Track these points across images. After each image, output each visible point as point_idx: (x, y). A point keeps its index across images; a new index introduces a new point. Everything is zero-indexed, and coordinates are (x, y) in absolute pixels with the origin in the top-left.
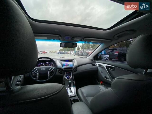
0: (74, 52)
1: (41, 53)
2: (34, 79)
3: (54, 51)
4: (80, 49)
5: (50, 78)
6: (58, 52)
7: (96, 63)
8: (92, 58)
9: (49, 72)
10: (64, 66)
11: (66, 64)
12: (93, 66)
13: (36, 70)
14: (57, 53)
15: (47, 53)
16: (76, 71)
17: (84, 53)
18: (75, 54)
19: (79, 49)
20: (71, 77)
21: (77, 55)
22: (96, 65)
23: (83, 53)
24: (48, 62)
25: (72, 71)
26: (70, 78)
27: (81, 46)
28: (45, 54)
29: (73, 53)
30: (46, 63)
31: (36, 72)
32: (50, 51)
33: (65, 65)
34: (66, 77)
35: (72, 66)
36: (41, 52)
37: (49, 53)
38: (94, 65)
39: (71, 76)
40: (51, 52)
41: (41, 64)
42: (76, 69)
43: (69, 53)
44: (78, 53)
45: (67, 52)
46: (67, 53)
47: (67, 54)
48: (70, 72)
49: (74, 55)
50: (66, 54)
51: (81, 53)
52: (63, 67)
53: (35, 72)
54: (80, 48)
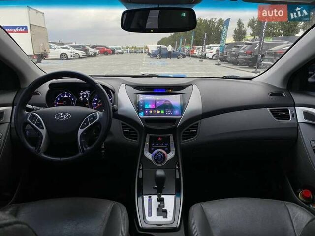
0: (217, 51)
1: (95, 55)
2: (33, 148)
3: (138, 47)
4: (249, 37)
5: (83, 151)
6: (155, 49)
7: (294, 105)
8: (277, 83)
9: (80, 131)
10: (144, 109)
11: (155, 102)
12: (278, 117)
13: (39, 120)
14: (149, 54)
15: (113, 52)
16: (194, 134)
17: (263, 56)
18: (223, 58)
19: (245, 34)
20: (170, 156)
21: (229, 62)
22: (295, 115)
23: (257, 56)
24: (87, 92)
25: (173, 131)
26: (164, 157)
27: (251, 24)
28: (109, 56)
29: (214, 52)
30: (83, 96)
31: (39, 125)
32: (125, 47)
33: (150, 106)
34: (151, 152)
35: (176, 112)
36: (94, 50)
37: (122, 53)
38: (282, 114)
39: (168, 152)
40: (127, 48)
41: (64, 95)
42: (196, 127)
43: (197, 52)
44: (237, 55)
45: (187, 48)
46: (189, 55)
47: (187, 58)
48: (169, 138)
49: (219, 61)
50: (184, 56)
51: (248, 56)
52: (142, 114)
53: (34, 125)
54: (249, 31)
